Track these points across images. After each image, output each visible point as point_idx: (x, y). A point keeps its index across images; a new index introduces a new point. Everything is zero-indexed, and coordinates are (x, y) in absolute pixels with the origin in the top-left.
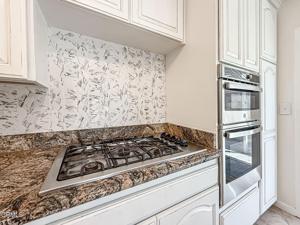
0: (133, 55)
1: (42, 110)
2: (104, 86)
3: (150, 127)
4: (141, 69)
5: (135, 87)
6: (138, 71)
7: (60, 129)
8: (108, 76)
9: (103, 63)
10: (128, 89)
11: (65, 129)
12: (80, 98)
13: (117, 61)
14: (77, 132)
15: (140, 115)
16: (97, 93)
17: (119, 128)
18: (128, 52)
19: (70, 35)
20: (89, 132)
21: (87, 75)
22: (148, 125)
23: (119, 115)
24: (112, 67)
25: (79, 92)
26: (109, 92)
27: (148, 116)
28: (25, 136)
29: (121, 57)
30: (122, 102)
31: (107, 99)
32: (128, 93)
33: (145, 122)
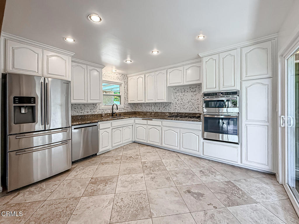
0: (193, 88)
1: (171, 107)
2: (184, 100)
3: (199, 114)
4: (196, 92)
5: (194, 99)
6: (195, 93)
7: (173, 112)
8: (185, 97)
9: (183, 93)
10: (191, 100)
11: (175, 112)
12: (177, 104)
13: (188, 92)
14: (177, 113)
15: (195, 109)
16: (181, 103)
17: (188, 113)
18: (191, 88)
19: (176, 88)
20: (180, 113)
21: (179, 98)
22: (198, 113)
23: (188, 109)
24: (186, 94)
25: (178, 102)
26: (185, 102)
27: (199, 110)
28: (168, 112)
29: (189, 90)
30: (189, 105)
31: (184, 104)
32: (191, 102)
33: (197, 112)
